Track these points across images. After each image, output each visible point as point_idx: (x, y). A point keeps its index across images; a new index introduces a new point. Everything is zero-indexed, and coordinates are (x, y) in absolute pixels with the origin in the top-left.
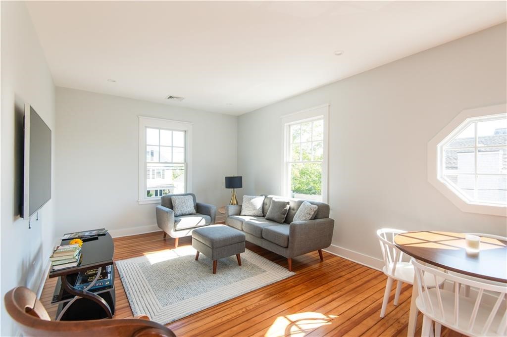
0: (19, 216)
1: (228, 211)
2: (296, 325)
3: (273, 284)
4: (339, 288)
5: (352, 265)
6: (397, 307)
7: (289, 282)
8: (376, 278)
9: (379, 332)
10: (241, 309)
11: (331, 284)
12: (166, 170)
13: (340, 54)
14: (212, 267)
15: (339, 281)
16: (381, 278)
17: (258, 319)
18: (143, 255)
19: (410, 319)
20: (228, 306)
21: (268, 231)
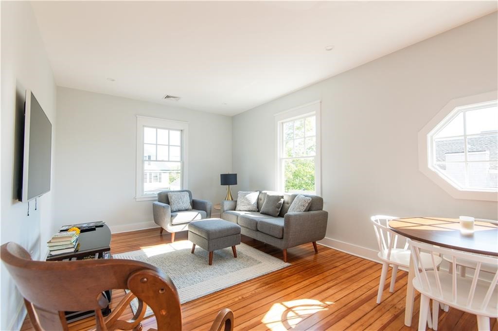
0: (18, 200)
1: (223, 206)
2: (293, 311)
3: (268, 274)
4: (335, 277)
5: (347, 256)
6: (393, 294)
7: (284, 272)
8: (370, 267)
9: (376, 317)
10: (238, 297)
11: (327, 273)
12: (162, 174)
13: (331, 49)
14: (208, 259)
15: (334, 271)
16: (376, 268)
17: (254, 306)
18: (140, 249)
19: (406, 305)
20: (224, 294)
21: (263, 223)
